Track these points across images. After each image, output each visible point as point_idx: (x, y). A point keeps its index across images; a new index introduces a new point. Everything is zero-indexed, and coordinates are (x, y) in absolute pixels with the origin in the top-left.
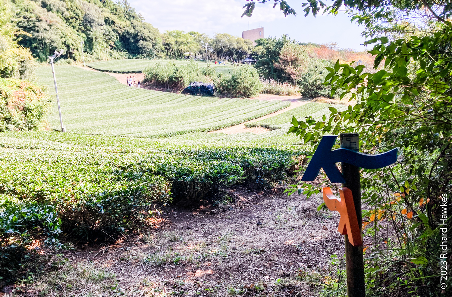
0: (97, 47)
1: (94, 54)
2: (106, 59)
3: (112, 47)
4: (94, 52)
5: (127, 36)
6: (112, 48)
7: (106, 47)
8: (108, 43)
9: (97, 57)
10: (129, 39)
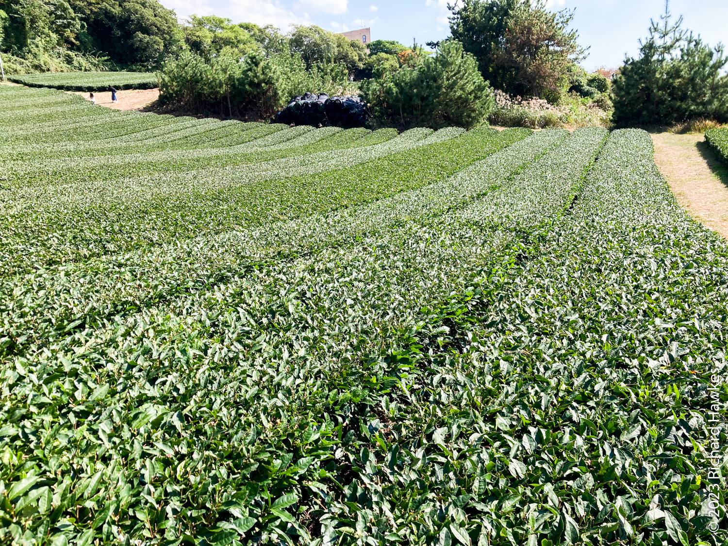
0: (35, 41)
1: (30, 56)
2: (59, 69)
3: (72, 44)
4: (30, 52)
5: (106, 21)
6: (72, 47)
7: (58, 44)
8: (61, 35)
9: (36, 62)
10: (111, 29)
